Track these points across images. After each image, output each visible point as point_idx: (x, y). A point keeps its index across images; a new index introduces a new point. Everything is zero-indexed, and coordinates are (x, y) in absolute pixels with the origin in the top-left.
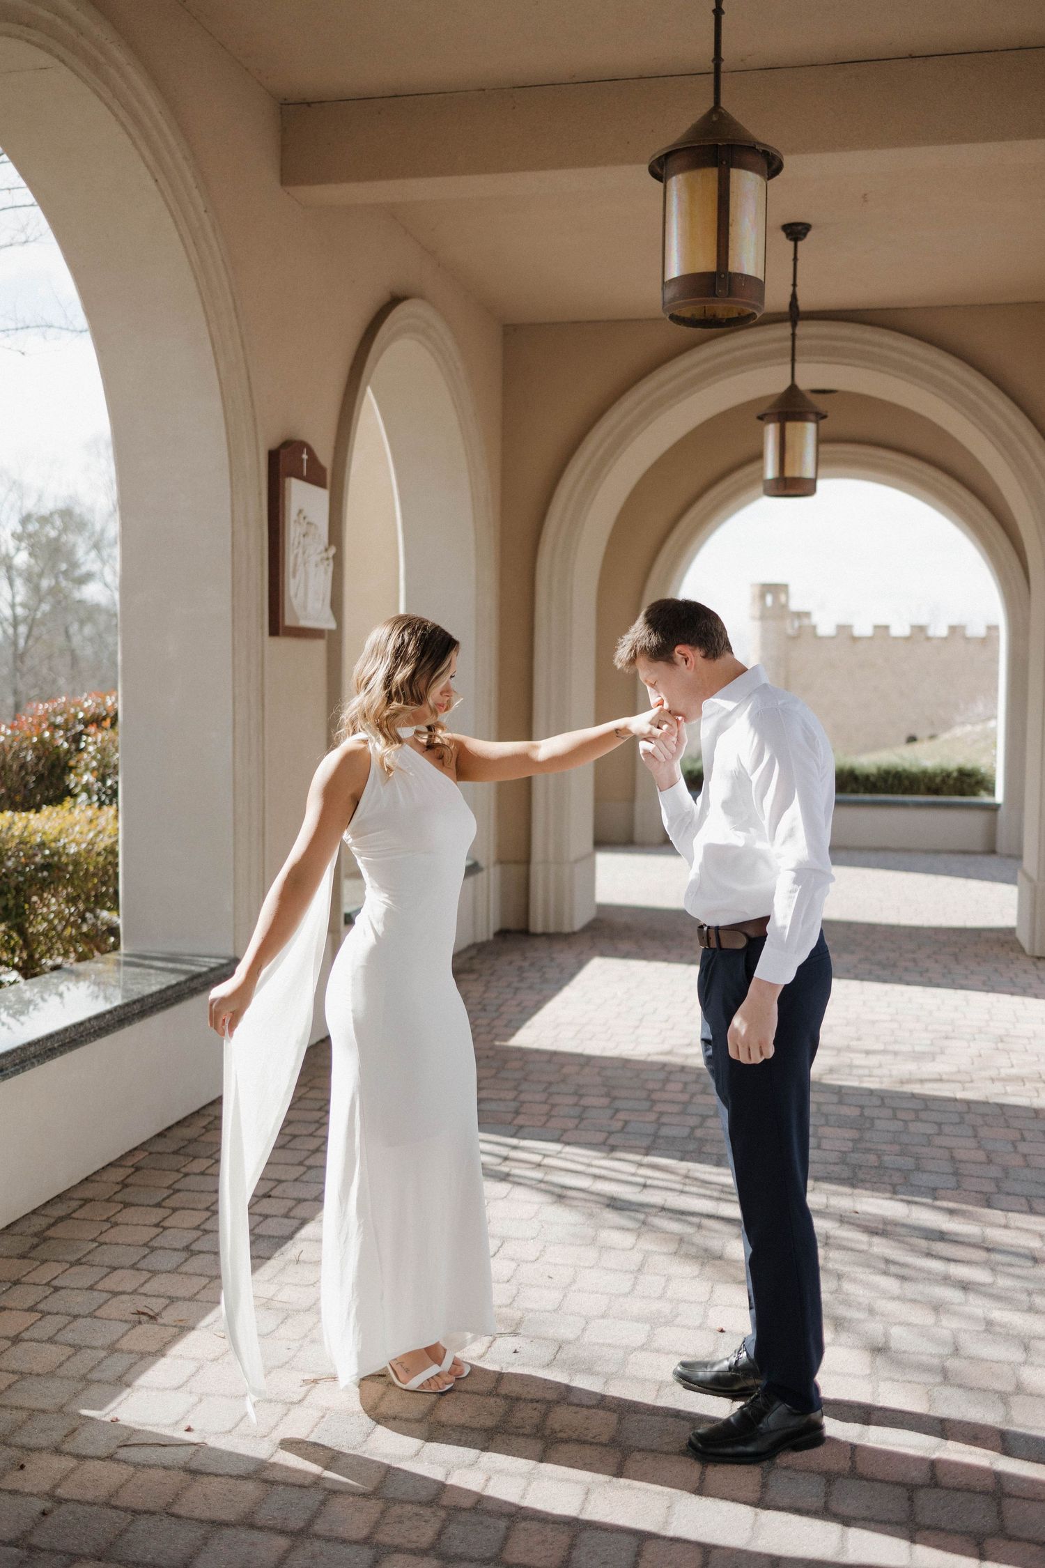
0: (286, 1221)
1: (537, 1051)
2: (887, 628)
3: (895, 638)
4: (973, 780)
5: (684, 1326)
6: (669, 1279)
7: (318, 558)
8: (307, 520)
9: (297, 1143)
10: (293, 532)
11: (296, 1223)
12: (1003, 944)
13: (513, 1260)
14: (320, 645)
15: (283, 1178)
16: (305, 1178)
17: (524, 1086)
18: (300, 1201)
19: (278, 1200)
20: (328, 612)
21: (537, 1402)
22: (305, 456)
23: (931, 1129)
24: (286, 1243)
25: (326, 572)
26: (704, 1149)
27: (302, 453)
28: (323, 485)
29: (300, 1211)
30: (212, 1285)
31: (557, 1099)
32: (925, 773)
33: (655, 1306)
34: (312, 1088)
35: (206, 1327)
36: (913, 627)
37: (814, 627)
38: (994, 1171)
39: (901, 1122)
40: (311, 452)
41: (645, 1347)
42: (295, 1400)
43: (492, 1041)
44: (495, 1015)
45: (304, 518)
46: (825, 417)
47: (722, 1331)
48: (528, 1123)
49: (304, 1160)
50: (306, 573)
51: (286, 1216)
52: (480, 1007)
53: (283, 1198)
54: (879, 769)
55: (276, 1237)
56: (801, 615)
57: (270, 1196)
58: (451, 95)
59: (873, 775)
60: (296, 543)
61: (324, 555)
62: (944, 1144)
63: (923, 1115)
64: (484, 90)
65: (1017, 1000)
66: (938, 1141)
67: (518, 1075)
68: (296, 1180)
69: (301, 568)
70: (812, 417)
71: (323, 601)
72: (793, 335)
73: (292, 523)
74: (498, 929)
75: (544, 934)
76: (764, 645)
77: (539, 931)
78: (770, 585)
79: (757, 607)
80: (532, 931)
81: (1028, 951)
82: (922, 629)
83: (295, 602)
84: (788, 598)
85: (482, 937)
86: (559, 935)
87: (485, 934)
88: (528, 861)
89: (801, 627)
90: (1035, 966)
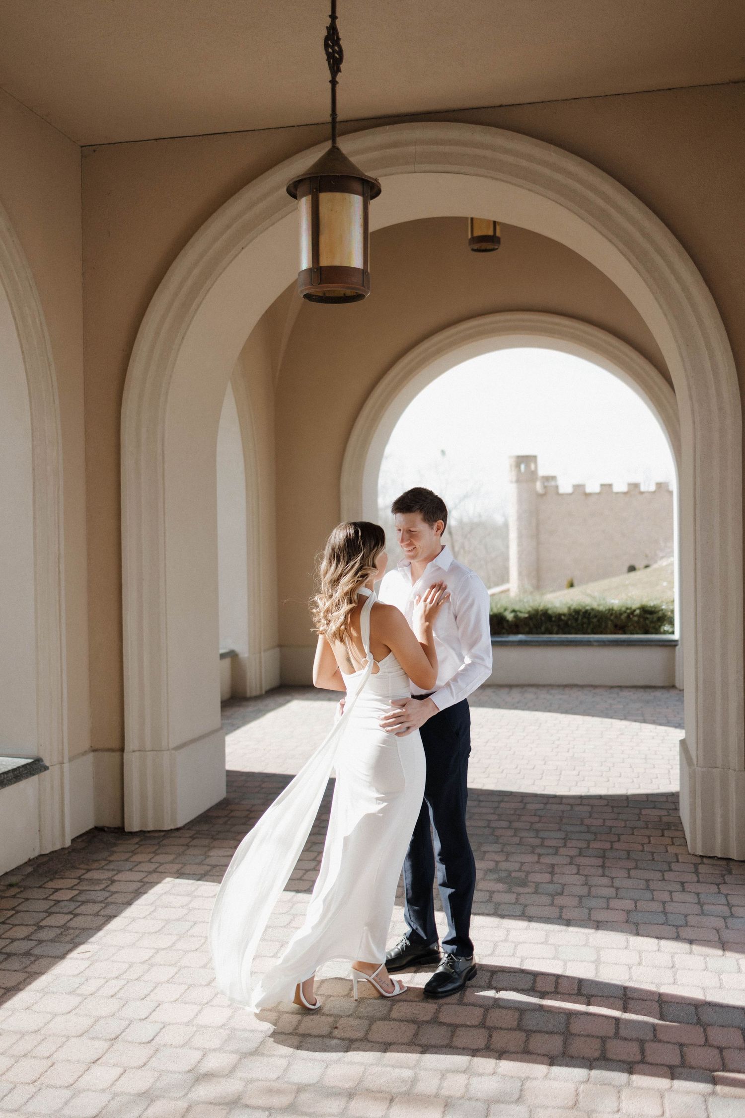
2: (610, 486)
3: (617, 493)
4: (655, 616)
32: (611, 611)
36: (629, 485)
37: (557, 487)
56: (547, 479)
59: (564, 615)
70: (358, 186)
74: (91, 826)
75: (142, 832)
76: (520, 501)
77: (136, 829)
78: (523, 457)
79: (514, 473)
80: (127, 830)
81: (692, 843)
82: (636, 486)
84: (536, 467)
85: (53, 845)
86: (159, 834)
87: (58, 842)
88: (122, 749)
89: (546, 487)
90: (696, 871)
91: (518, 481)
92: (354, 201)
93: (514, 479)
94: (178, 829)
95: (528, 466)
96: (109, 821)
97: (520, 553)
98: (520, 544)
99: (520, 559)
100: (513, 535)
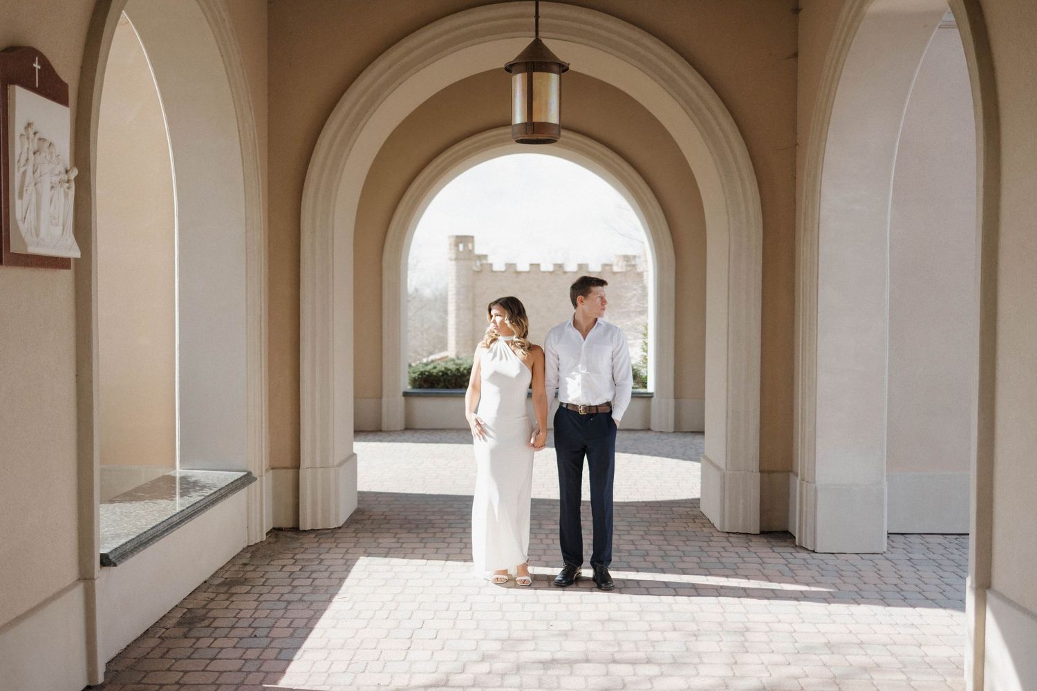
2: (538, 265)
3: (544, 272)
7: (56, 179)
8: (37, 136)
10: (19, 146)
12: (694, 519)
14: (66, 276)
20: (70, 239)
22: (37, 66)
25: (66, 195)
27: (34, 61)
28: (63, 101)
36: (555, 265)
40: (45, 63)
44: (266, 643)
45: (35, 133)
50: (38, 195)
52: (250, 632)
56: (481, 257)
60: (23, 161)
61: (65, 177)
69: (30, 188)
70: (556, 68)
71: (63, 226)
73: (17, 138)
74: (271, 528)
75: (313, 530)
76: (458, 277)
77: (308, 528)
78: (461, 237)
79: (453, 251)
80: (301, 529)
81: (717, 525)
82: (560, 266)
83: (23, 228)
84: (473, 246)
85: (256, 538)
86: (328, 531)
87: (259, 536)
88: (297, 466)
89: (482, 265)
90: (728, 541)
91: (457, 259)
92: (554, 78)
93: (453, 256)
94: (339, 528)
95: (465, 246)
96: (286, 523)
97: (458, 324)
98: (457, 316)
99: (458, 330)
100: (452, 308)
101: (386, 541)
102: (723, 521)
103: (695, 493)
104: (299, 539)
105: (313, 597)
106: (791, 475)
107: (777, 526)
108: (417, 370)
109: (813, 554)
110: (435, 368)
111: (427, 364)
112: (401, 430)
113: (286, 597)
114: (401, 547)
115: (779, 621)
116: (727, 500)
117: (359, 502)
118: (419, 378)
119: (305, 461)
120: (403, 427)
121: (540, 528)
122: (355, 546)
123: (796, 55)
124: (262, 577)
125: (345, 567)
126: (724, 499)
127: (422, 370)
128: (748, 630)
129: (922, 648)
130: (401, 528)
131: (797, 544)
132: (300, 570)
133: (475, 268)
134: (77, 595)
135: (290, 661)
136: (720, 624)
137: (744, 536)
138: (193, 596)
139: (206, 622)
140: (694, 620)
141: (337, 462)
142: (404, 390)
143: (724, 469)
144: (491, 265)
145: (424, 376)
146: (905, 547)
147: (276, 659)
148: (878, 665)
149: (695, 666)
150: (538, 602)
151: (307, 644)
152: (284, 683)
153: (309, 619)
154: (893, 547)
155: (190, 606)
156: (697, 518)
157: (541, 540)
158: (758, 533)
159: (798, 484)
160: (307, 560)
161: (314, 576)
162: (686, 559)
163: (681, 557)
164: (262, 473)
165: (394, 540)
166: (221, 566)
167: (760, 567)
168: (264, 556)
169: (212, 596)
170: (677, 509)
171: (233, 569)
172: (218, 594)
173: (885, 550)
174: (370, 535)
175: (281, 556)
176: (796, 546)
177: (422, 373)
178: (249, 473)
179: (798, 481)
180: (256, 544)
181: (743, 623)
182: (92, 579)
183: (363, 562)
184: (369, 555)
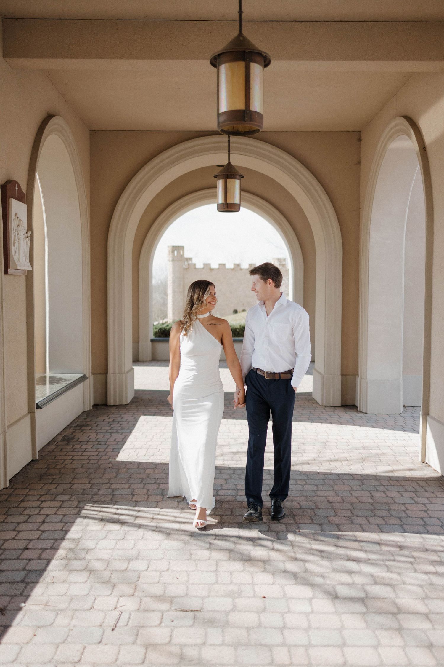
0: (40, 561)
1: (131, 463)
2: (224, 265)
3: (228, 269)
5: (247, 597)
6: (231, 573)
7: (24, 236)
8: (19, 218)
9: (32, 519)
10: (13, 224)
11: (45, 562)
12: (309, 400)
13: (157, 571)
14: (23, 278)
15: (31, 538)
16: (42, 537)
17: (131, 481)
18: (44, 550)
19: (32, 550)
20: (28, 262)
21: (194, 645)
22: (17, 188)
23: (314, 488)
24: (43, 573)
25: (27, 243)
26: (223, 506)
27: (15, 186)
28: (24, 202)
29: (45, 555)
30: (13, 600)
31: (148, 486)
33: (231, 588)
34: (31, 489)
35: (18, 625)
36: (234, 264)
38: (348, 506)
39: (301, 486)
40: (19, 186)
41: (234, 610)
42: (76, 661)
43: (108, 459)
44: (106, 446)
45: (18, 218)
46: (243, 177)
47: (264, 597)
48: (140, 500)
49: (39, 528)
50: (19, 244)
51: (39, 559)
52: (97, 443)
53: (35, 549)
54: (240, 326)
55: (38, 571)
56: (189, 259)
57: (28, 549)
58: (87, 21)
60: (15, 230)
61: (26, 235)
62: (322, 495)
63: (309, 482)
64: (103, 20)
65: (324, 425)
66: (319, 493)
67: (126, 476)
68: (38, 539)
69: (17, 242)
70: (238, 177)
71: (26, 256)
72: (229, 141)
73: (13, 220)
74: (94, 404)
75: (114, 406)
76: (174, 272)
77: (112, 404)
78: (176, 247)
79: (171, 255)
80: (109, 404)
81: (320, 403)
82: (238, 265)
83: (15, 258)
84: (183, 253)
85: (87, 408)
86: (121, 406)
87: (88, 407)
88: (106, 373)
89: (189, 264)
90: (325, 409)
91: (173, 261)
92: (237, 182)
93: (171, 259)
94: (128, 404)
95: (178, 252)
96: (99, 402)
97: (174, 302)
98: (174, 297)
99: (174, 305)
100: (170, 291)
101: (152, 410)
102: (322, 400)
103: (311, 390)
104: (108, 409)
105: (122, 431)
106: (357, 376)
107: (349, 402)
108: (157, 327)
109: (365, 415)
110: (168, 326)
111: (163, 324)
112: (149, 361)
113: (110, 431)
114: (160, 412)
115: (343, 439)
116: (324, 390)
117: (135, 394)
118: (158, 332)
119: (111, 370)
120: (151, 359)
121: (230, 404)
122: (137, 412)
123: (359, 163)
124: (95, 424)
125: (134, 420)
126: (323, 389)
127: (160, 327)
128: (327, 442)
129: (406, 447)
130: (159, 404)
131: (358, 410)
132: (113, 421)
133: (184, 267)
134: (28, 419)
135: (119, 452)
136: (315, 440)
137: (333, 407)
138: (64, 430)
139: (75, 440)
140: (303, 438)
141: (126, 371)
142: (151, 338)
143: (323, 373)
144: (195, 264)
145: (162, 331)
146: (412, 411)
147: (112, 452)
148: (383, 453)
149: (302, 454)
150: (230, 432)
151: (124, 447)
152: (118, 459)
153: (123, 439)
154: (406, 412)
155: (65, 434)
156: (310, 400)
157: (231, 409)
158: (340, 406)
159: (359, 380)
160: (115, 417)
161: (120, 423)
162: (302, 416)
163: (300, 416)
164: (90, 375)
165: (156, 409)
166: (74, 419)
167: (338, 419)
168: (93, 416)
169: (74, 430)
170: (300, 396)
171: (80, 421)
172: (76, 430)
173: (401, 412)
174: (143, 407)
175: (101, 416)
176: (358, 411)
177: (160, 329)
178: (85, 375)
179: (359, 379)
180: (87, 411)
181: (326, 439)
182: (34, 413)
183: (142, 418)
184: (145, 415)
